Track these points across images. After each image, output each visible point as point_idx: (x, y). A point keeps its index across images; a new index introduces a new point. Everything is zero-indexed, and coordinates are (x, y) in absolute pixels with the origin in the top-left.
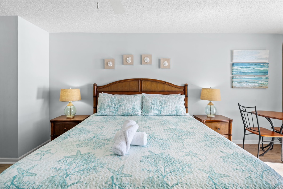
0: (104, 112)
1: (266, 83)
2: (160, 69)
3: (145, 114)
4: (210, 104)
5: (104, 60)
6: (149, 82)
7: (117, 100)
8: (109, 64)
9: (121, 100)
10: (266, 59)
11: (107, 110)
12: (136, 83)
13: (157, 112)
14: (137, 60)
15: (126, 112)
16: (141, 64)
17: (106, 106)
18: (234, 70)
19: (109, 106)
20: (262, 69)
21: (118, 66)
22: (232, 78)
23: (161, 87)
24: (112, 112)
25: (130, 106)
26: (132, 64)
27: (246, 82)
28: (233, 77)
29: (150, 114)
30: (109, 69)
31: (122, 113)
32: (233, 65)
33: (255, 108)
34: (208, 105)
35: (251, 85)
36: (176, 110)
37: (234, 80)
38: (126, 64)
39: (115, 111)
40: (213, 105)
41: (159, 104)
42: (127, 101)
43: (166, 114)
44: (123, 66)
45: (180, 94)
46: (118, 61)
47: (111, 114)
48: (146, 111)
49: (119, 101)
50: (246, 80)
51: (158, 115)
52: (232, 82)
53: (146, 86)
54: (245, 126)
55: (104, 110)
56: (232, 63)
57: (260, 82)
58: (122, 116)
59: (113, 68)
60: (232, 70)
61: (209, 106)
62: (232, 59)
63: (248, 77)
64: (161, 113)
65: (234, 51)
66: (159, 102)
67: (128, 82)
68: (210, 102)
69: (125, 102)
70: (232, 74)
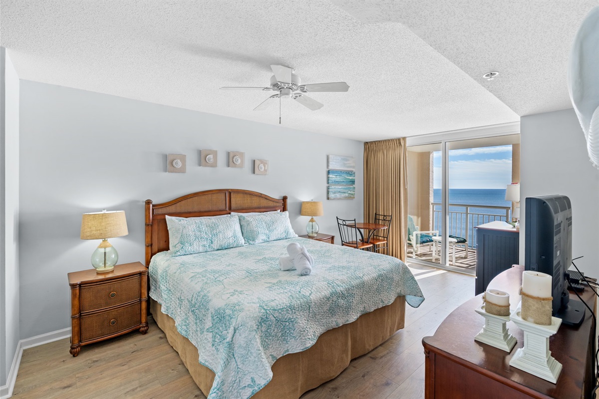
0: (190, 247)
1: (353, 193)
2: (253, 175)
3: (251, 242)
4: (312, 221)
5: (165, 157)
6: (241, 195)
7: (207, 226)
8: (177, 163)
9: (213, 225)
10: (353, 167)
11: (194, 244)
12: (222, 196)
13: (265, 237)
14: (221, 159)
15: (225, 243)
16: (228, 166)
17: (193, 238)
18: (330, 179)
19: (196, 237)
20: (351, 178)
21: (192, 167)
22: (328, 188)
23: (255, 202)
24: (204, 246)
25: (230, 234)
26: (214, 165)
27: (339, 192)
28: (329, 186)
29: (257, 241)
30: (176, 172)
31: (219, 246)
32: (328, 172)
33: (355, 220)
34: (309, 222)
35: (343, 195)
36: (285, 232)
37: (330, 190)
38: (206, 166)
39: (206, 243)
40: (315, 221)
41: (266, 226)
42: (224, 226)
43: (275, 238)
44: (201, 168)
45: (279, 210)
46: (191, 159)
47: (201, 249)
48: (251, 239)
49: (212, 228)
50: (339, 190)
51: (265, 241)
52: (328, 192)
53: (236, 201)
54: (342, 241)
55: (190, 244)
56: (328, 170)
57: (349, 192)
58: (218, 250)
59: (182, 170)
60: (328, 178)
61: (311, 223)
62: (328, 166)
63: (340, 187)
64: (269, 238)
65: (330, 156)
66: (265, 223)
67: (210, 196)
68: (312, 218)
69: (221, 227)
70: (328, 183)
